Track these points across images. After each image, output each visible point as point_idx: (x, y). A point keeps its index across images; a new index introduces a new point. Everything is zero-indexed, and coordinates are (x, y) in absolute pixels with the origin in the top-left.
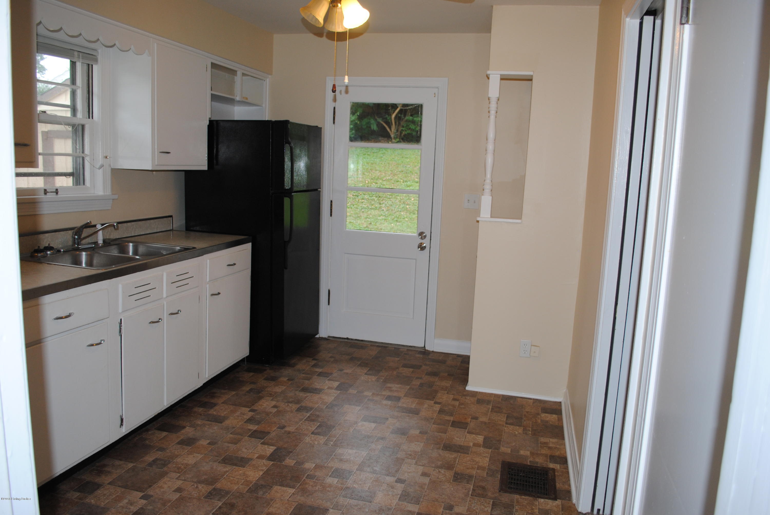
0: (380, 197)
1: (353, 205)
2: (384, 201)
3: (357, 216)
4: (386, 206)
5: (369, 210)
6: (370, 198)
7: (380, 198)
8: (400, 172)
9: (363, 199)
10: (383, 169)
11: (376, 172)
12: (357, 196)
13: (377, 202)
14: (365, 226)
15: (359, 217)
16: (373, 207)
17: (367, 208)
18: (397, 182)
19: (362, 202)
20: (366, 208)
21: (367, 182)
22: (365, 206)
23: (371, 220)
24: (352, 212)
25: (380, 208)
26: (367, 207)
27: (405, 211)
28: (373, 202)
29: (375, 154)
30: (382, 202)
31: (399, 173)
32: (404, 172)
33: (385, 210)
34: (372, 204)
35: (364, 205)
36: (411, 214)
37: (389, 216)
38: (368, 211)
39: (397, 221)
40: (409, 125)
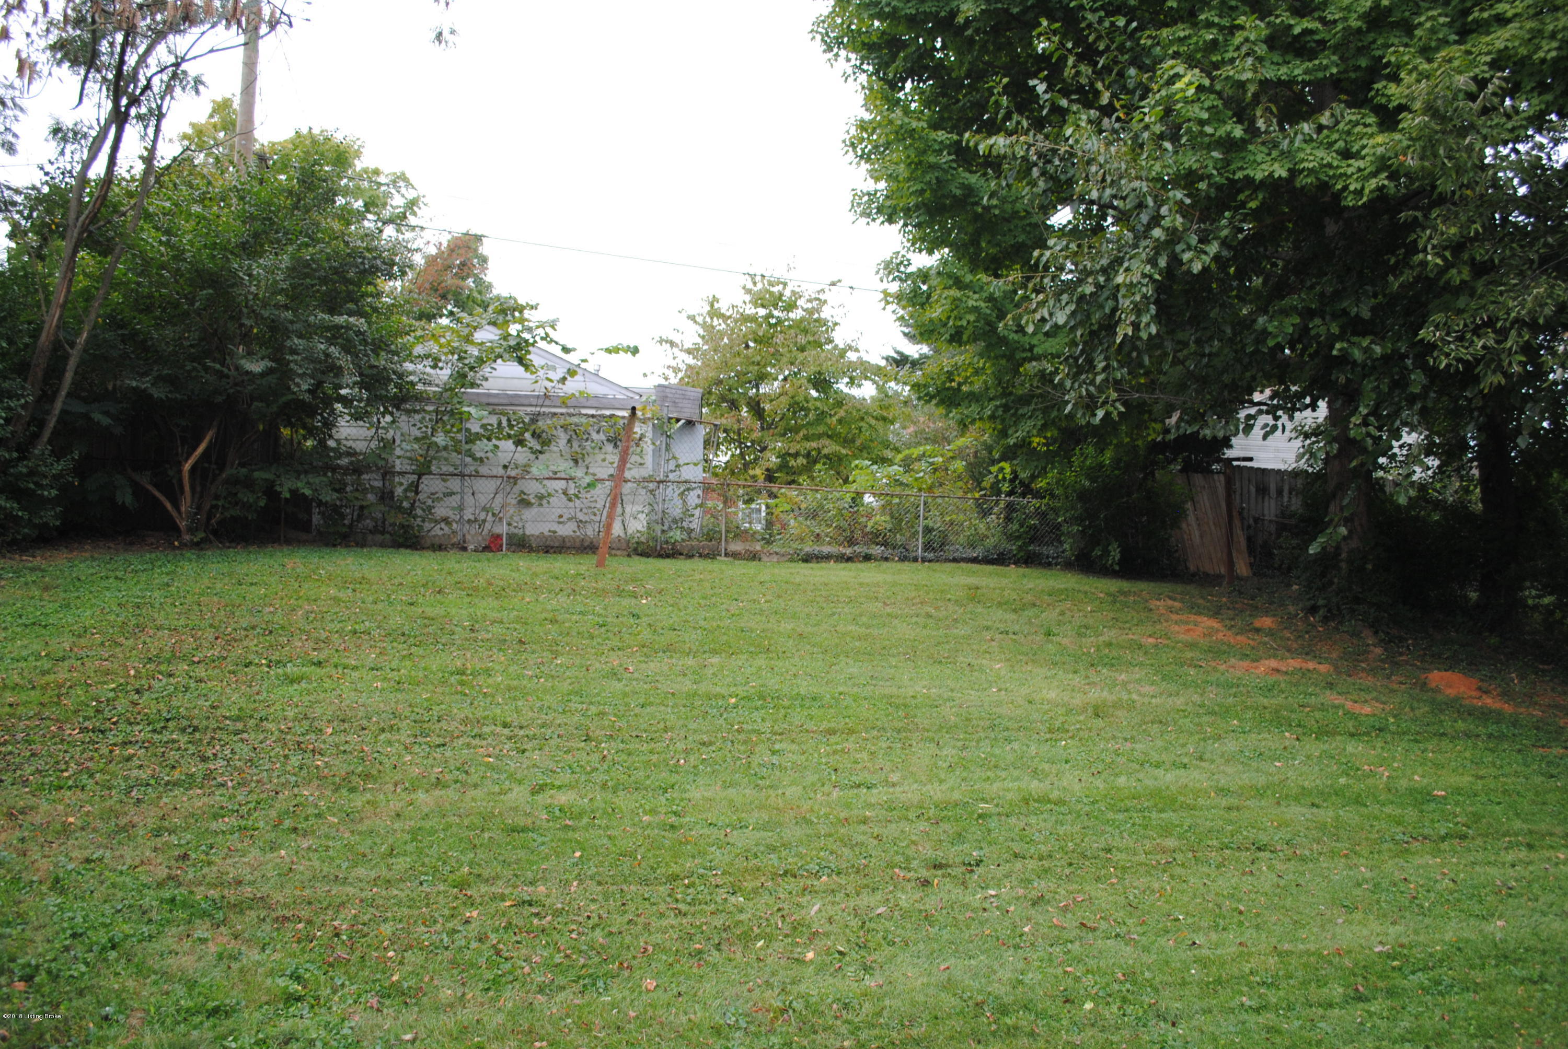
0: (196, 729)
1: (91, 776)
2: (218, 747)
3: (117, 825)
4: (229, 765)
5: (161, 789)
6: (156, 737)
7: (197, 735)
8: (245, 629)
9: (125, 744)
10: (182, 622)
11: (160, 633)
12: (102, 732)
13: (190, 752)
14: (162, 873)
15: (124, 829)
16: (176, 774)
17: (152, 782)
18: (246, 666)
19: (129, 759)
20: (148, 785)
21: (132, 672)
22: (143, 775)
23: (183, 842)
24: (88, 808)
25: (209, 775)
26: (153, 777)
27: (316, 782)
28: (173, 755)
29: (143, 577)
30: (209, 754)
31: (243, 633)
32: (258, 630)
33: (230, 784)
34: (172, 762)
35: (135, 773)
36: (344, 792)
37: (255, 809)
38: (160, 798)
39: (295, 830)
40: (236, 494)
